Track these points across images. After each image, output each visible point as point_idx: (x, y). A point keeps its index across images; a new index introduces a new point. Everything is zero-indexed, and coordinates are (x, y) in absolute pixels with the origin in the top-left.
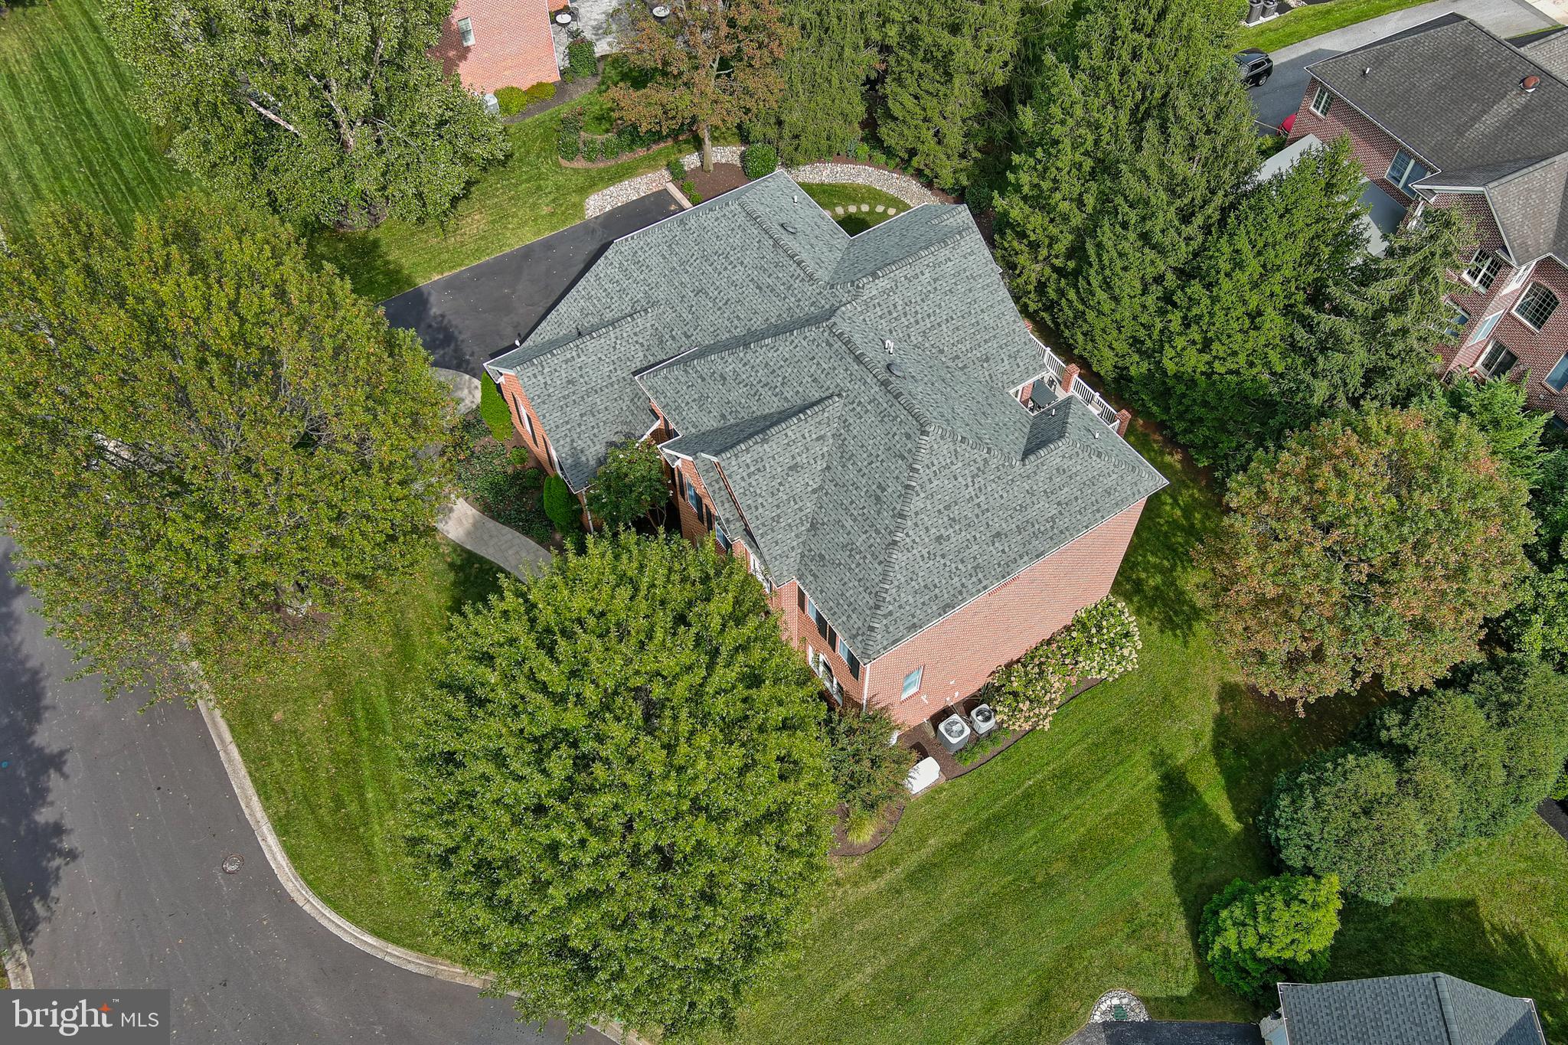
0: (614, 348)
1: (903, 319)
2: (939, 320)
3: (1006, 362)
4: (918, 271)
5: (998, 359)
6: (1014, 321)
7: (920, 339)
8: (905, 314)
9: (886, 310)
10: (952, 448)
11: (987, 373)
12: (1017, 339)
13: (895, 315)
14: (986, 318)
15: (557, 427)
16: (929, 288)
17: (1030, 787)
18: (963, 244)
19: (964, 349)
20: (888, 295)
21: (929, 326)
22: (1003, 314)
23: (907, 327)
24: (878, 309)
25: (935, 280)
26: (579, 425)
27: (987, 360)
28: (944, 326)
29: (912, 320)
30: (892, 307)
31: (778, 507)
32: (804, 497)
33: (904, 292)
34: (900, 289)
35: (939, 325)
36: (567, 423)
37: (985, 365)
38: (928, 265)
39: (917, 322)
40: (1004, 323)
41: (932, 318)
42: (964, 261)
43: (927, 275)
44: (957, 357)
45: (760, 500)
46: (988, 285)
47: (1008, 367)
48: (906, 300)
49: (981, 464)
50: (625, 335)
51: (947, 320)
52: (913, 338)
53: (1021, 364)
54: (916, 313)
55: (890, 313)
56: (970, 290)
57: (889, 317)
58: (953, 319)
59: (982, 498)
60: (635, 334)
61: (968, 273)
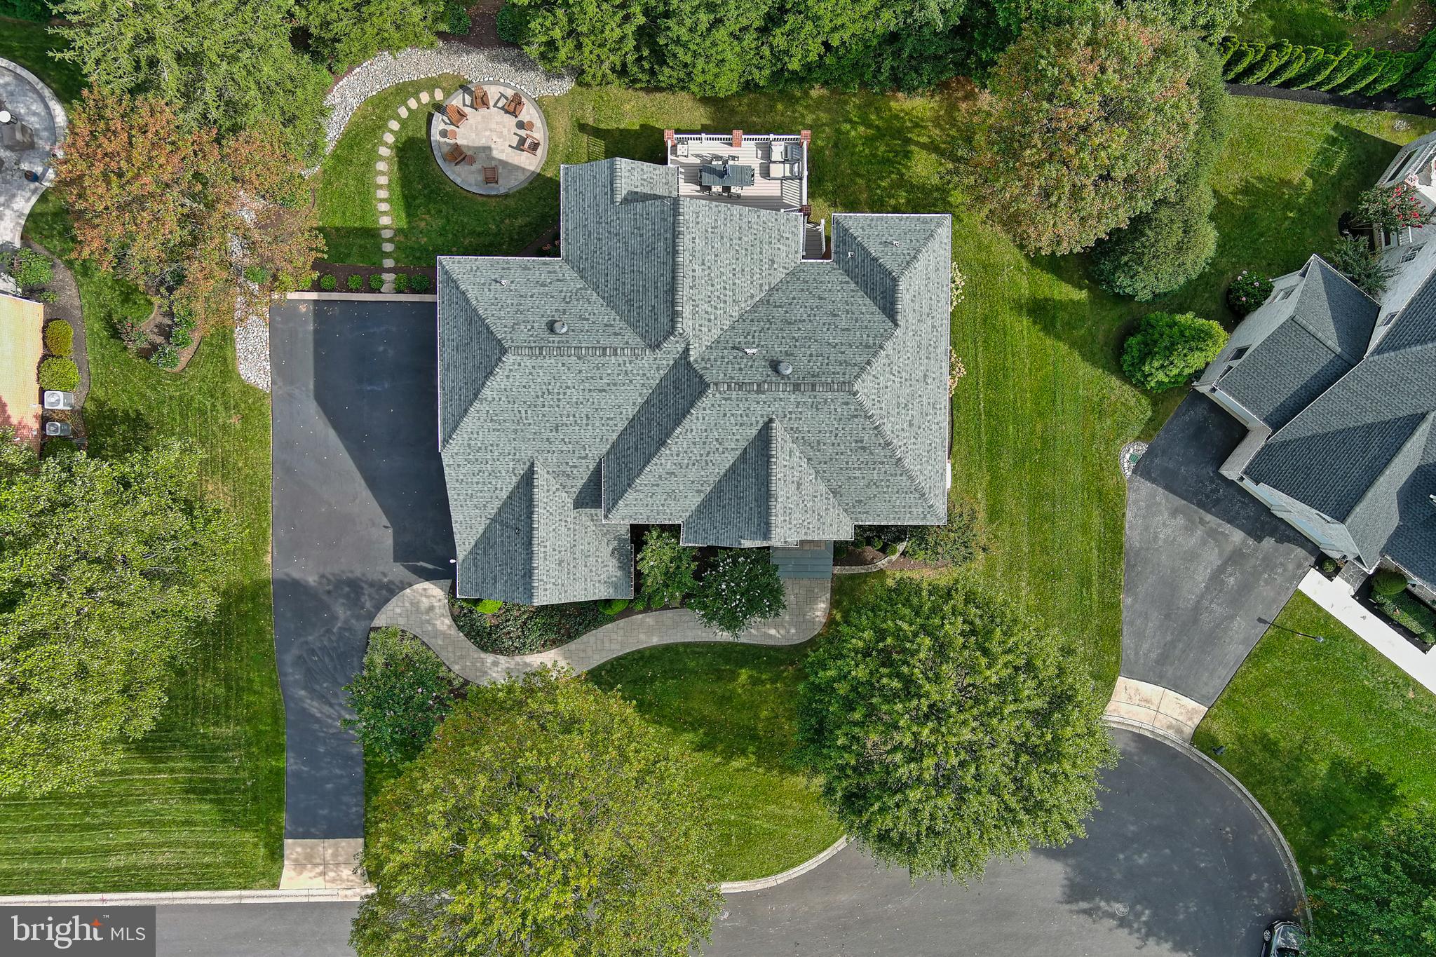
0: (551, 514)
1: (718, 312)
2: (731, 282)
3: (781, 247)
4: (691, 274)
5: (776, 252)
6: (758, 216)
7: (737, 308)
8: (716, 308)
9: (706, 323)
10: (871, 378)
11: (781, 269)
12: (770, 224)
13: (712, 317)
14: (746, 239)
15: (586, 589)
16: (706, 273)
17: (984, 407)
18: (687, 217)
19: (758, 276)
20: (697, 312)
21: (731, 294)
22: (750, 222)
23: (725, 313)
24: (703, 329)
25: (703, 264)
26: (591, 571)
27: (773, 261)
28: (737, 281)
29: (722, 305)
30: (706, 316)
31: (814, 512)
32: (815, 488)
33: (701, 297)
34: (697, 299)
35: (734, 284)
36: (586, 580)
37: (775, 266)
38: (690, 261)
39: (725, 302)
40: (755, 226)
41: (728, 287)
42: (700, 226)
43: (697, 267)
44: (761, 285)
45: (806, 523)
46: (725, 219)
47: (785, 248)
48: (707, 300)
50: (545, 500)
51: (734, 275)
52: (734, 314)
53: (787, 235)
54: (719, 297)
55: (709, 320)
56: (722, 238)
57: (712, 324)
58: (734, 269)
59: (904, 374)
61: (710, 230)
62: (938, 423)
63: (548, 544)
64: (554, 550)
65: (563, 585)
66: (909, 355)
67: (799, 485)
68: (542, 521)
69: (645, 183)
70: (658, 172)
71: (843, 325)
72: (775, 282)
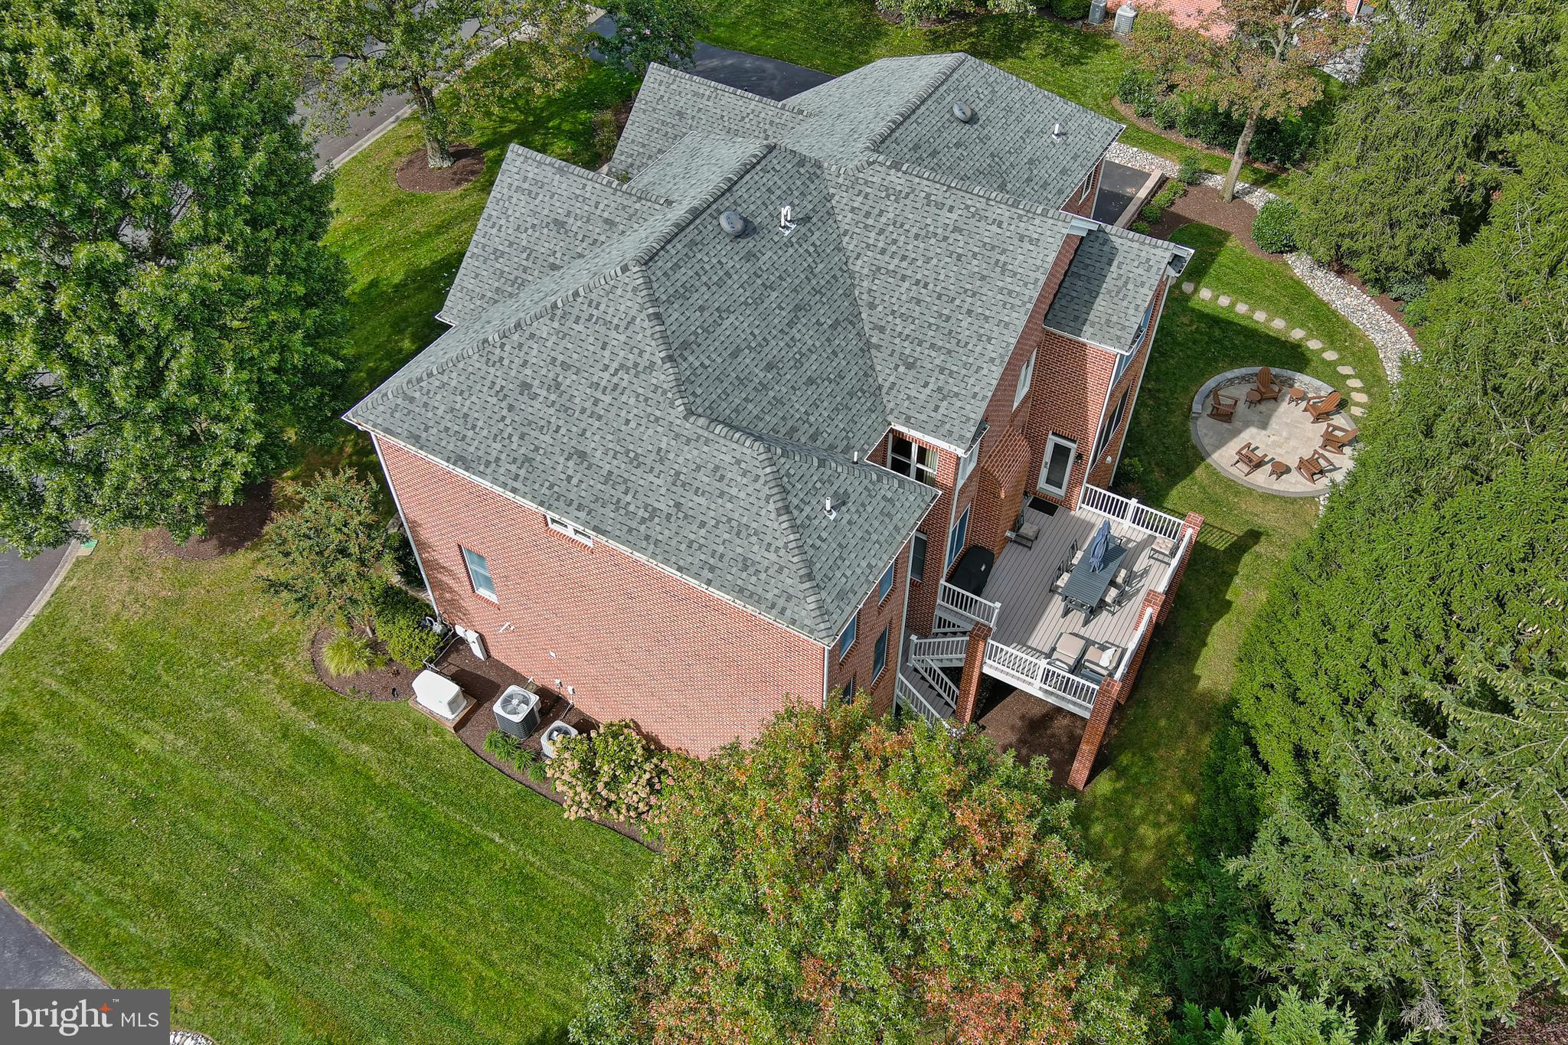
0: (743, 118)
1: (873, 235)
2: (909, 273)
3: (927, 391)
4: (949, 202)
5: (923, 378)
6: (992, 360)
7: (865, 271)
8: (881, 232)
9: (866, 208)
11: (892, 379)
12: (972, 381)
13: (870, 222)
14: (964, 324)
15: (633, 141)
16: (939, 231)
19: (899, 329)
20: (888, 196)
21: (891, 267)
22: (989, 339)
23: (868, 246)
24: (860, 199)
25: (956, 229)
26: (650, 157)
27: (910, 366)
28: (906, 284)
29: (881, 245)
30: (876, 211)
31: (511, 244)
32: (539, 262)
33: (908, 209)
34: (907, 202)
35: (904, 278)
36: (644, 146)
37: (902, 369)
38: (968, 207)
39: (883, 252)
40: (978, 349)
41: (904, 264)
42: (1016, 241)
43: (954, 216)
44: (882, 329)
45: (503, 222)
46: (1010, 292)
47: (923, 397)
48: (900, 219)
49: (643, 363)
50: (762, 115)
51: (917, 283)
52: (859, 262)
53: (942, 410)
54: (895, 242)
55: (868, 215)
56: (983, 278)
57: (860, 218)
58: (925, 286)
59: (607, 399)
60: (771, 123)
61: (1003, 258)
62: (498, 459)
63: (710, 103)
64: (700, 110)
65: (654, 109)
66: (633, 424)
67: (560, 224)
68: (740, 103)
69: (1120, 283)
70: (1131, 311)
71: (746, 358)
72: (879, 359)
